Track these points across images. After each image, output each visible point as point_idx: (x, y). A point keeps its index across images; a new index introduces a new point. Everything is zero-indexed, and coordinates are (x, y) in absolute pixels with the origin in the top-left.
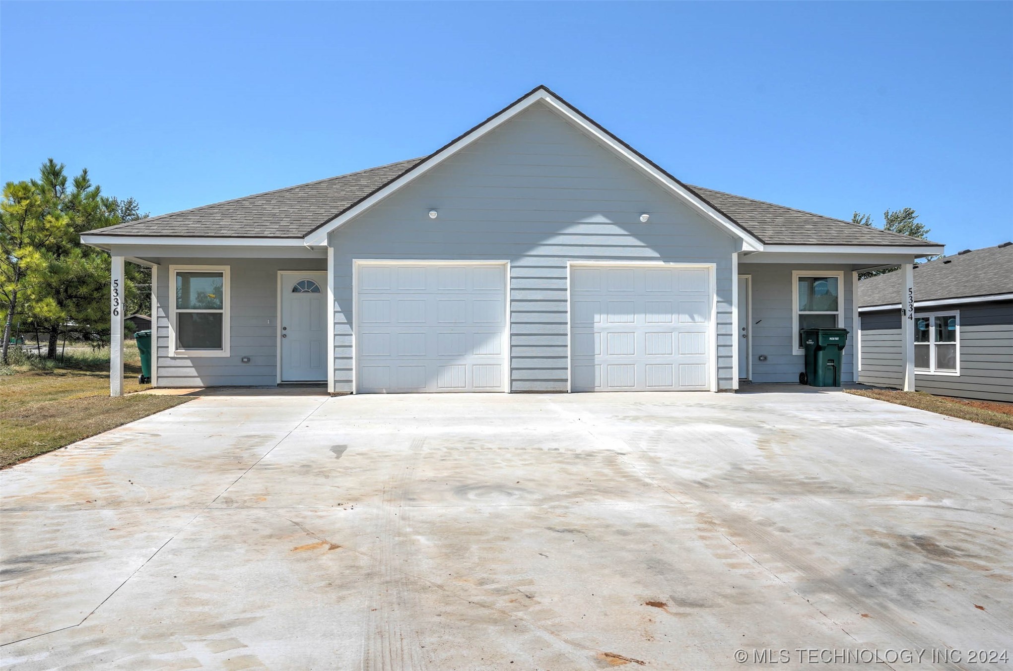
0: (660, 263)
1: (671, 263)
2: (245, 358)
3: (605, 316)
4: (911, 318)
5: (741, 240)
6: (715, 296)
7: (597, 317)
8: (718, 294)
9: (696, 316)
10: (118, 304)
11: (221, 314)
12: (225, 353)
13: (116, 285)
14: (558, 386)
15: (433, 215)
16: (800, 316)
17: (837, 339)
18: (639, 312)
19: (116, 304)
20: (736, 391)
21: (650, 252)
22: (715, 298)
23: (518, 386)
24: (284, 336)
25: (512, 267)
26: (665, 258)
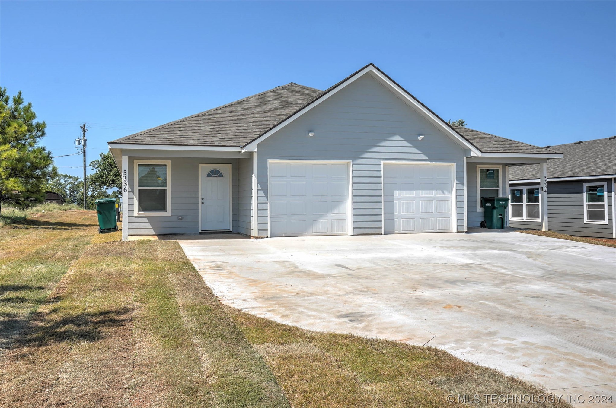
0: (429, 163)
1: (434, 163)
2: (180, 216)
3: (400, 191)
4: (546, 192)
5: (471, 150)
6: (455, 181)
7: (395, 192)
8: (457, 180)
9: (445, 191)
10: (126, 185)
11: (165, 190)
12: (168, 213)
13: (125, 173)
14: (377, 231)
15: (311, 134)
16: (481, 190)
17: (504, 203)
18: (417, 189)
19: (125, 185)
20: (466, 232)
21: (423, 157)
22: (455, 182)
23: (357, 231)
24: (202, 203)
25: (353, 164)
26: (431, 160)
